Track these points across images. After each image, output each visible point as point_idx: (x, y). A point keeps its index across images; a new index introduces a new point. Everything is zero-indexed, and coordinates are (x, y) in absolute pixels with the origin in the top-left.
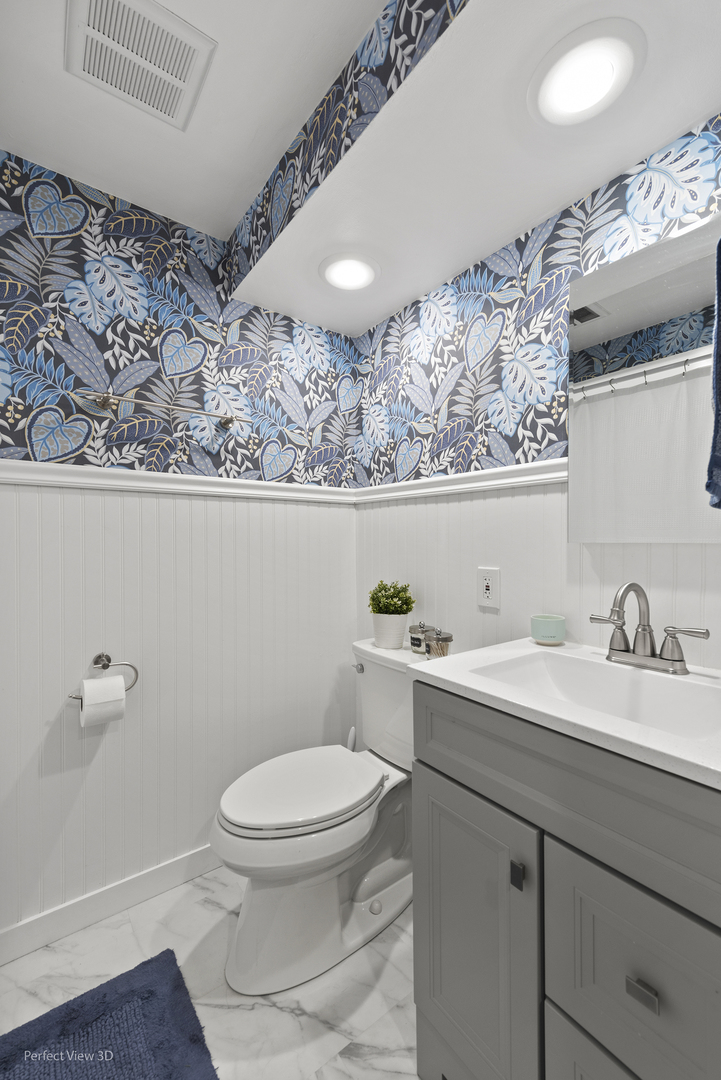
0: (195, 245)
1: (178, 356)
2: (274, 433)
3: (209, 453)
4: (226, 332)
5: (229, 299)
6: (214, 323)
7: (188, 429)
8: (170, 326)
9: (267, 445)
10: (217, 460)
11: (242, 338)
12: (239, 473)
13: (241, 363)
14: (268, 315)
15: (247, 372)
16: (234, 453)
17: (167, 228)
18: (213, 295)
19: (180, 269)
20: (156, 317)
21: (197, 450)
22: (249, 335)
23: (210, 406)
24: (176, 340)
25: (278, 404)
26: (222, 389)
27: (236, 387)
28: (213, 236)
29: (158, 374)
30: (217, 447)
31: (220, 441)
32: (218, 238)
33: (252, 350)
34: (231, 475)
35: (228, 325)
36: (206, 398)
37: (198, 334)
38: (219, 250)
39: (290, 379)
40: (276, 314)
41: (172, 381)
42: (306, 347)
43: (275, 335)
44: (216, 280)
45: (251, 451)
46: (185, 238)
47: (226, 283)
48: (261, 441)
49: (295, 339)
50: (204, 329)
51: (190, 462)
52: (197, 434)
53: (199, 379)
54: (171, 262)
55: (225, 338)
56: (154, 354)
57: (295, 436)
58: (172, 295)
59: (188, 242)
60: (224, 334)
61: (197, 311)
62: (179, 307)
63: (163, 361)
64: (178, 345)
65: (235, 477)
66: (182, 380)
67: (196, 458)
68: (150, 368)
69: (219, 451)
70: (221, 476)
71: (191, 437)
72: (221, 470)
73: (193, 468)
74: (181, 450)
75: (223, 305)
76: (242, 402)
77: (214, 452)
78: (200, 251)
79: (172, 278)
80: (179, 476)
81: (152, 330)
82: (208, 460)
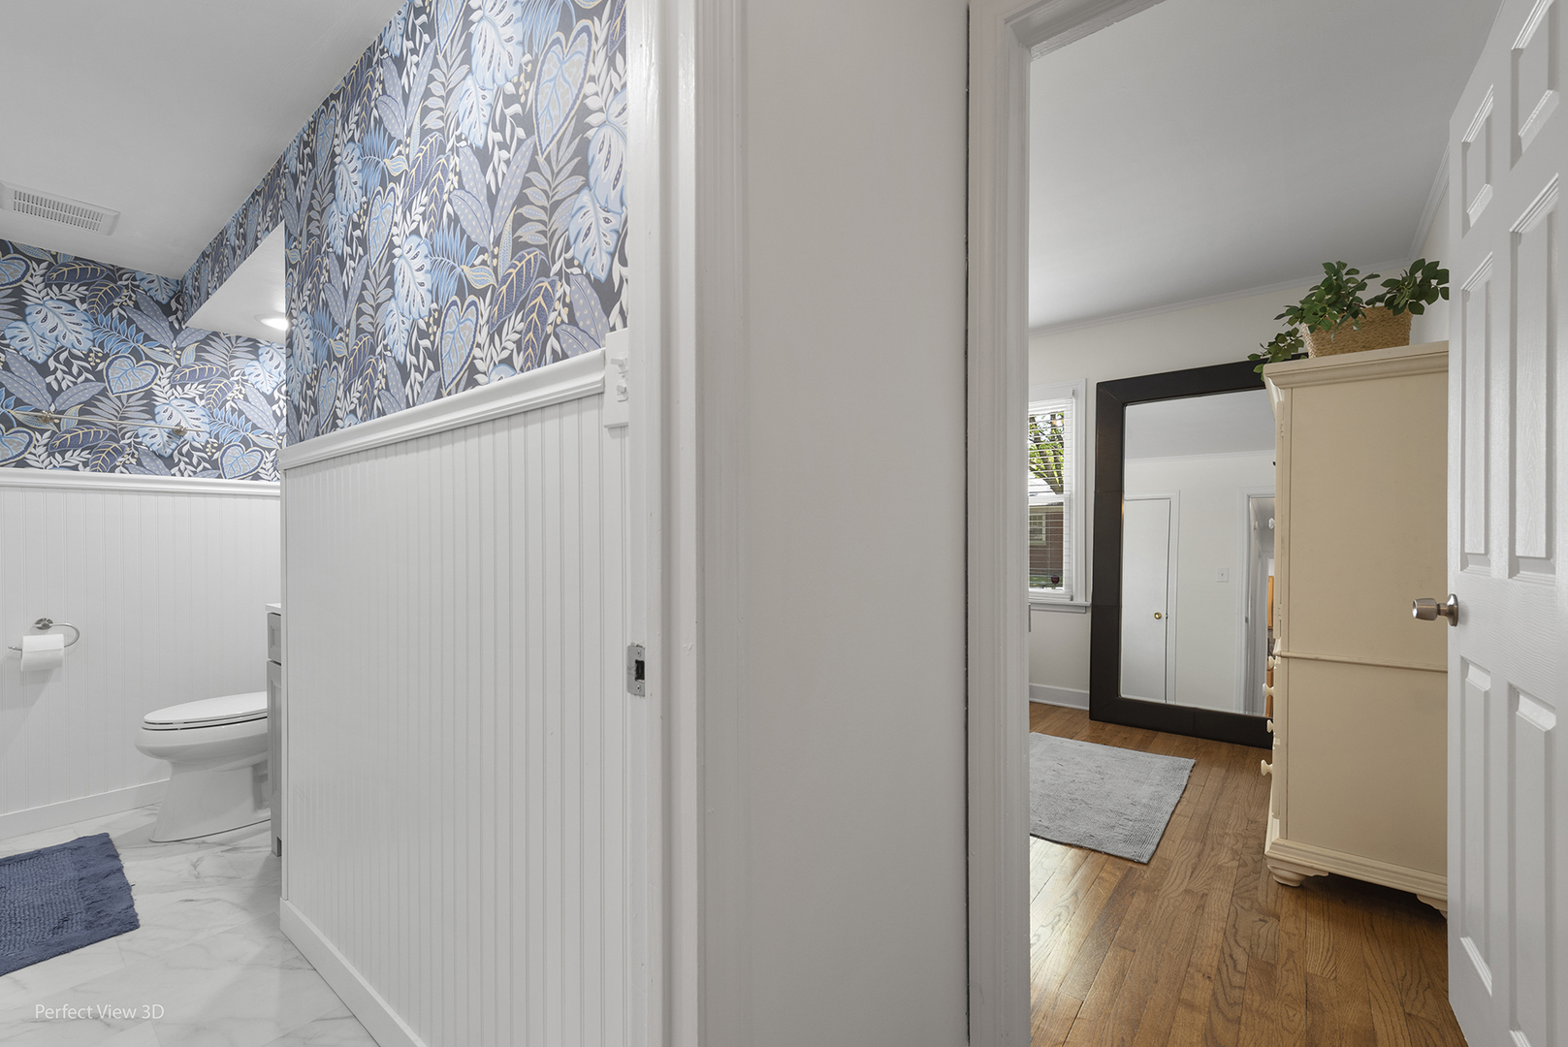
0: (144, 285)
1: (126, 377)
2: (236, 438)
3: (160, 456)
4: (180, 355)
5: (184, 327)
6: (166, 348)
7: (137, 436)
8: (118, 353)
9: (228, 448)
10: (169, 462)
11: (198, 358)
12: (195, 473)
13: (197, 380)
14: (229, 338)
15: (204, 387)
16: (189, 455)
17: (113, 273)
18: (165, 324)
19: (128, 305)
20: (101, 346)
21: (147, 454)
22: (206, 356)
23: (162, 416)
24: (122, 365)
25: (241, 413)
26: (175, 403)
27: (192, 400)
28: (164, 276)
29: (104, 393)
30: (169, 451)
31: (173, 446)
32: (170, 277)
33: (210, 369)
34: (186, 474)
35: (182, 349)
36: (156, 410)
37: (148, 358)
38: (172, 287)
39: (256, 391)
40: (238, 337)
41: (119, 398)
42: (275, 363)
43: (237, 354)
44: (167, 310)
45: (209, 454)
46: (134, 279)
47: (180, 315)
48: (221, 446)
49: (260, 357)
50: (156, 353)
51: (139, 463)
52: (147, 441)
53: (149, 395)
54: (118, 300)
55: (178, 360)
56: (99, 377)
57: (262, 441)
58: (119, 327)
59: (137, 283)
60: (178, 357)
61: (147, 338)
62: (127, 337)
63: (109, 382)
64: (125, 368)
65: (190, 476)
66: (129, 396)
67: (145, 461)
68: (98, 387)
69: (172, 454)
70: (174, 475)
71: (140, 443)
72: (175, 470)
73: (142, 469)
74: (129, 454)
75: (176, 333)
76: (198, 412)
77: (166, 455)
78: (150, 289)
79: (119, 313)
80: (127, 476)
81: (97, 357)
82: (159, 461)
